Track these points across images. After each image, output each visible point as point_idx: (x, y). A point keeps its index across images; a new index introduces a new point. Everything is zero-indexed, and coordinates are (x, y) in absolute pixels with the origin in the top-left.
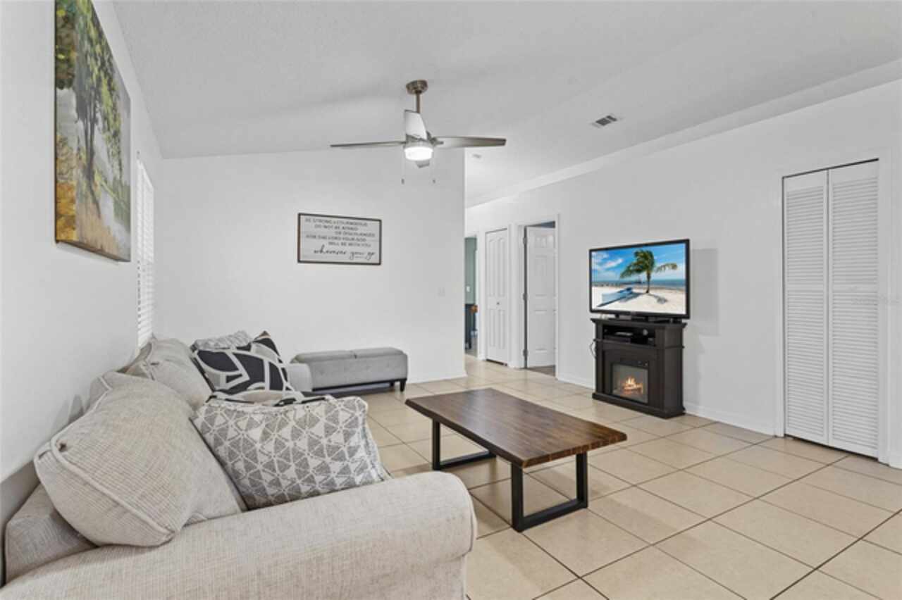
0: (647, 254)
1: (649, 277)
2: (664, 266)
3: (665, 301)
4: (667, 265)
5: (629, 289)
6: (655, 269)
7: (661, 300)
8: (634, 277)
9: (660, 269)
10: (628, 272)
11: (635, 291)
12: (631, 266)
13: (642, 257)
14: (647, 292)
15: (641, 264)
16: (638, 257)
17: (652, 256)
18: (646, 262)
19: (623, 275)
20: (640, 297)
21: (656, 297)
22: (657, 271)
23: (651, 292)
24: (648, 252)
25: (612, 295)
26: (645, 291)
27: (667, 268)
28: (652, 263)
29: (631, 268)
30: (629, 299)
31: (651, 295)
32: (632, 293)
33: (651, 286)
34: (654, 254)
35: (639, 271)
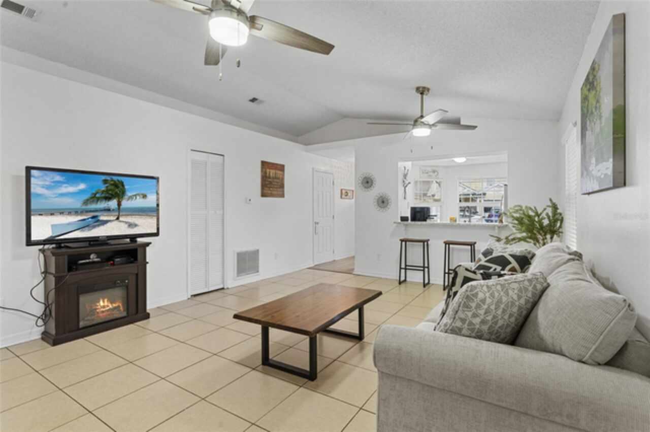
0: (117, 182)
1: (119, 204)
2: (135, 195)
3: (136, 225)
4: (138, 195)
5: (93, 217)
6: (126, 197)
7: (131, 225)
8: (102, 205)
9: (131, 198)
10: (94, 198)
11: (102, 218)
12: (97, 193)
13: (112, 185)
14: (118, 219)
15: (110, 192)
16: (106, 185)
17: (123, 186)
18: (117, 190)
19: (86, 202)
20: (109, 224)
21: (126, 223)
22: (128, 199)
23: (121, 219)
24: (118, 181)
25: (69, 224)
26: (115, 218)
27: (138, 197)
28: (124, 192)
29: (98, 195)
30: (94, 227)
31: (121, 221)
32: (98, 221)
33: (121, 214)
34: (125, 183)
35: (108, 199)
